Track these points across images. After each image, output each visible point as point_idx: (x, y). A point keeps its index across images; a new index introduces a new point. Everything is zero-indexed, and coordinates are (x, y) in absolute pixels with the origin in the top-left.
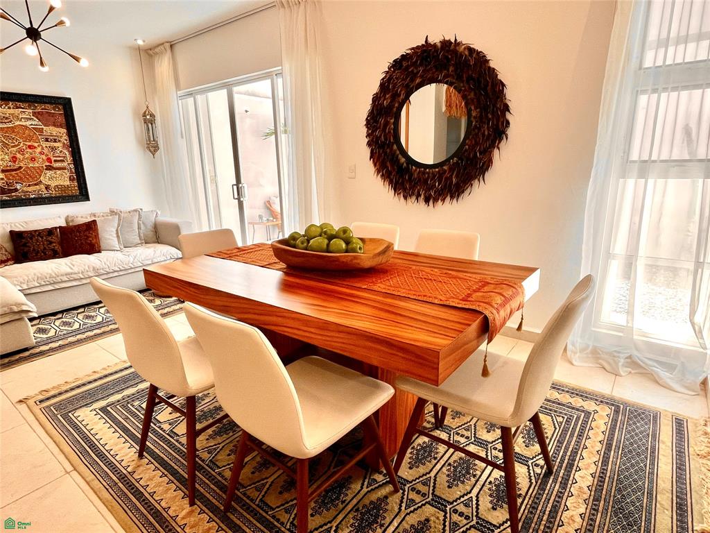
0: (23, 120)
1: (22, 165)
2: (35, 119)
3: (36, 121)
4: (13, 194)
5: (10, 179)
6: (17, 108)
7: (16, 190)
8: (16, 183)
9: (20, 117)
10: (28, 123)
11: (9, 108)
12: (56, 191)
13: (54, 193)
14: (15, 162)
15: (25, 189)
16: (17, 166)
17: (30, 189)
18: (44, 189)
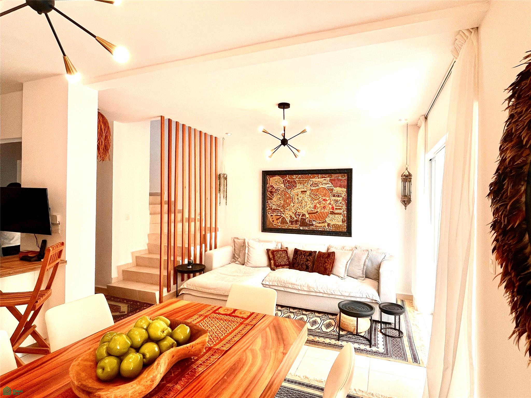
0: (324, 184)
1: (318, 211)
2: (330, 183)
3: (330, 185)
4: (311, 227)
5: (310, 218)
6: (322, 178)
7: (313, 225)
8: (313, 221)
9: (323, 182)
10: (326, 186)
11: (319, 178)
12: (333, 228)
13: (331, 229)
14: (315, 208)
15: (317, 225)
16: (316, 211)
17: (319, 225)
18: (327, 226)
